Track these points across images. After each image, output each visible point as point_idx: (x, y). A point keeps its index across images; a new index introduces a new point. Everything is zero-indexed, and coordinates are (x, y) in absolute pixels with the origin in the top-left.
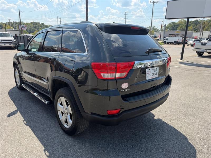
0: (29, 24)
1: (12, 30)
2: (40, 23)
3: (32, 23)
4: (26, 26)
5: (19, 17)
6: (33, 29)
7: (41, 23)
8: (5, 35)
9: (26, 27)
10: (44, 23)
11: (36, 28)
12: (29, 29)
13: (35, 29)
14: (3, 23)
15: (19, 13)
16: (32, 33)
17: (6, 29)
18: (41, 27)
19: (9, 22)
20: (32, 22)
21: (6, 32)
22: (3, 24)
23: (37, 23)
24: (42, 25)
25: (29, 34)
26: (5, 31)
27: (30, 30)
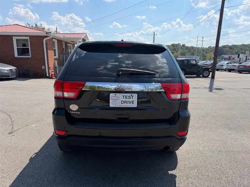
2: (180, 45)
7: (181, 45)
10: (185, 44)
13: (174, 51)
18: (181, 49)
20: (172, 44)
23: (177, 45)
24: (183, 46)
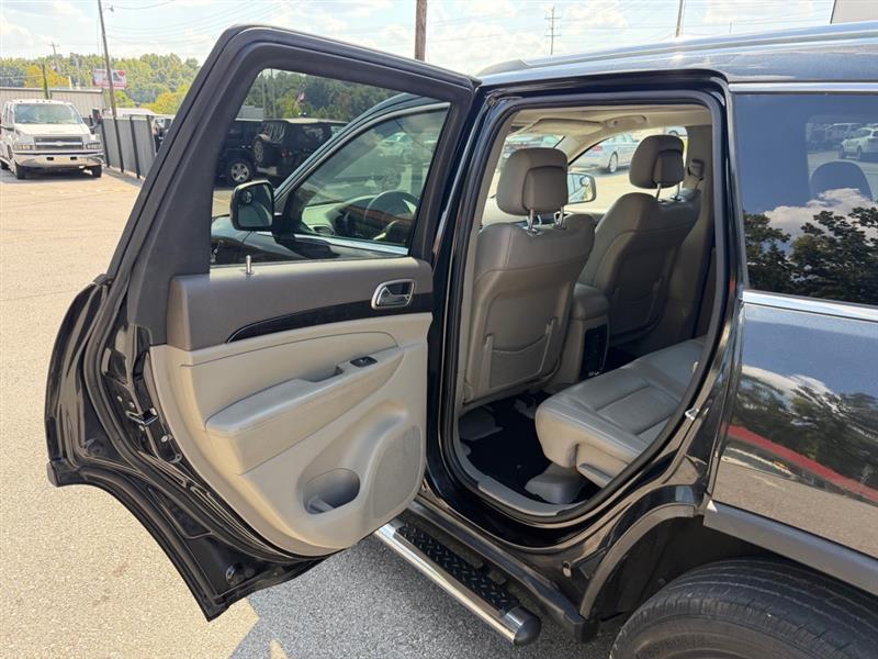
0: (135, 65)
1: (71, 89)
2: (179, 60)
3: (145, 59)
4: (122, 74)
5: (100, 32)
6: (152, 84)
7: (183, 61)
8: (51, 116)
9: (124, 79)
11: (163, 79)
12: (137, 85)
13: (159, 85)
14: (27, 59)
15: (101, 13)
16: (148, 102)
17: (46, 88)
18: (184, 76)
19: (50, 58)
20: (146, 56)
21: (47, 98)
22: (26, 64)
23: (166, 61)
24: (191, 66)
25: (137, 106)
26: (43, 93)
27: (141, 91)
